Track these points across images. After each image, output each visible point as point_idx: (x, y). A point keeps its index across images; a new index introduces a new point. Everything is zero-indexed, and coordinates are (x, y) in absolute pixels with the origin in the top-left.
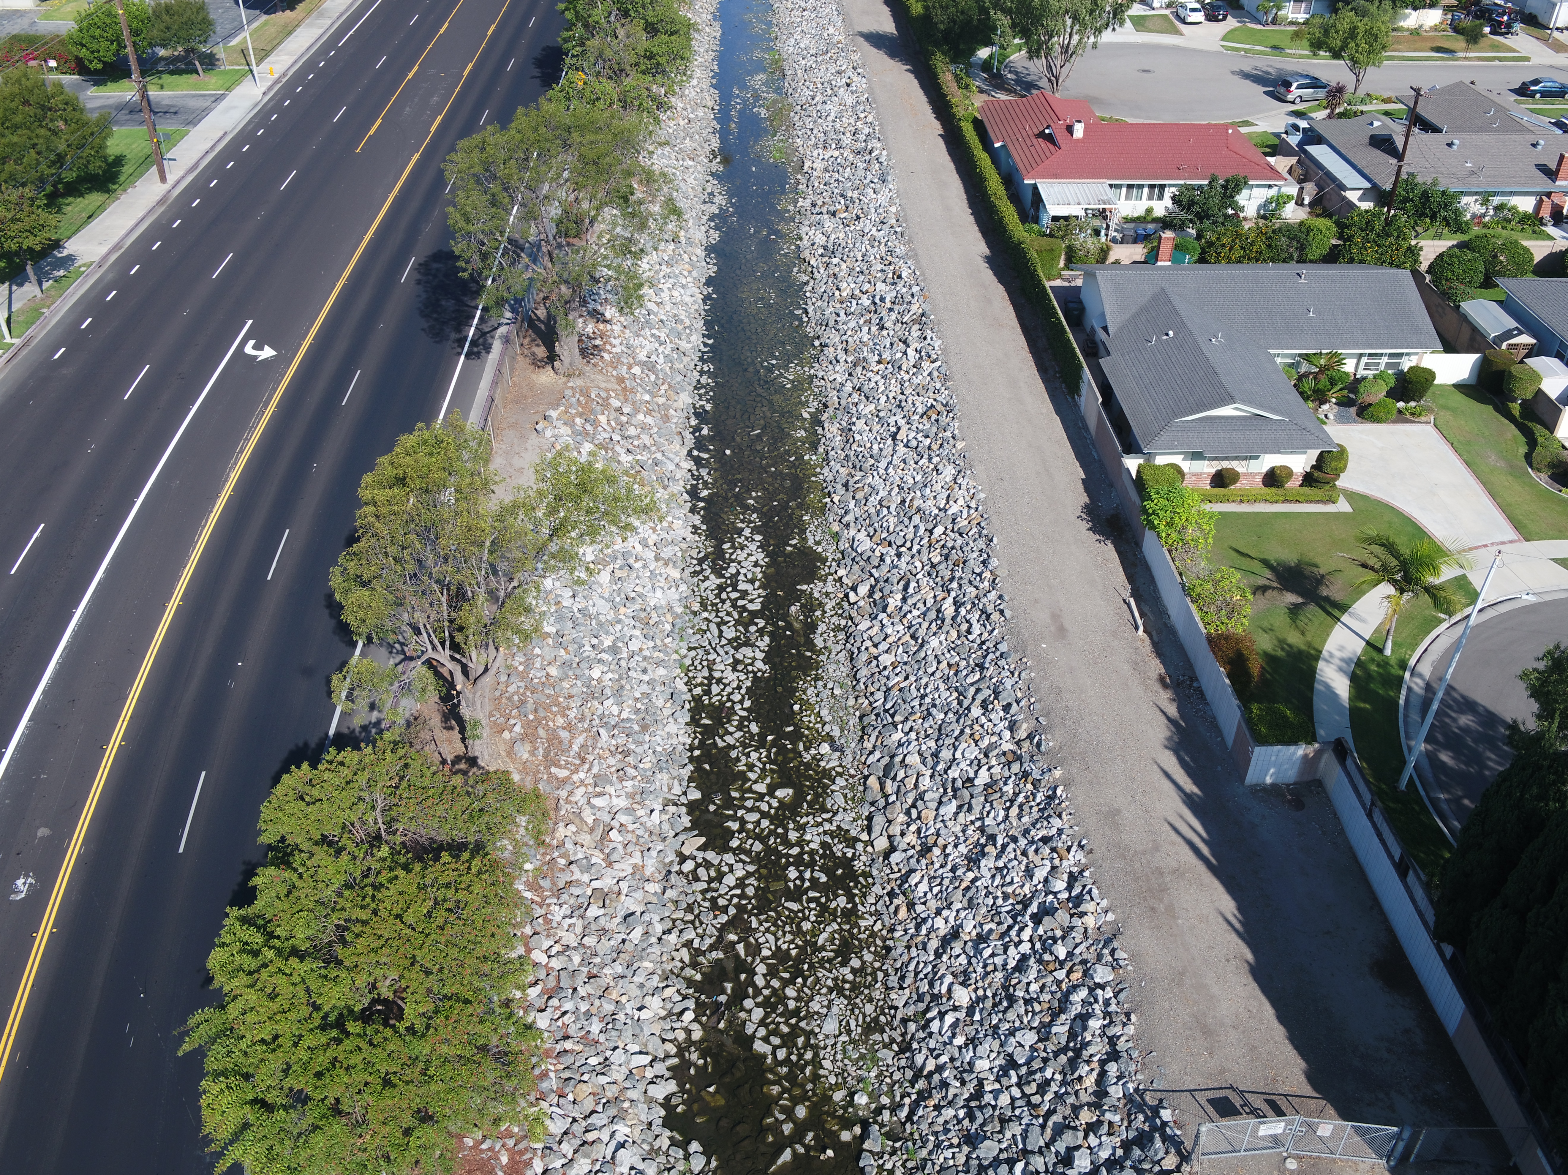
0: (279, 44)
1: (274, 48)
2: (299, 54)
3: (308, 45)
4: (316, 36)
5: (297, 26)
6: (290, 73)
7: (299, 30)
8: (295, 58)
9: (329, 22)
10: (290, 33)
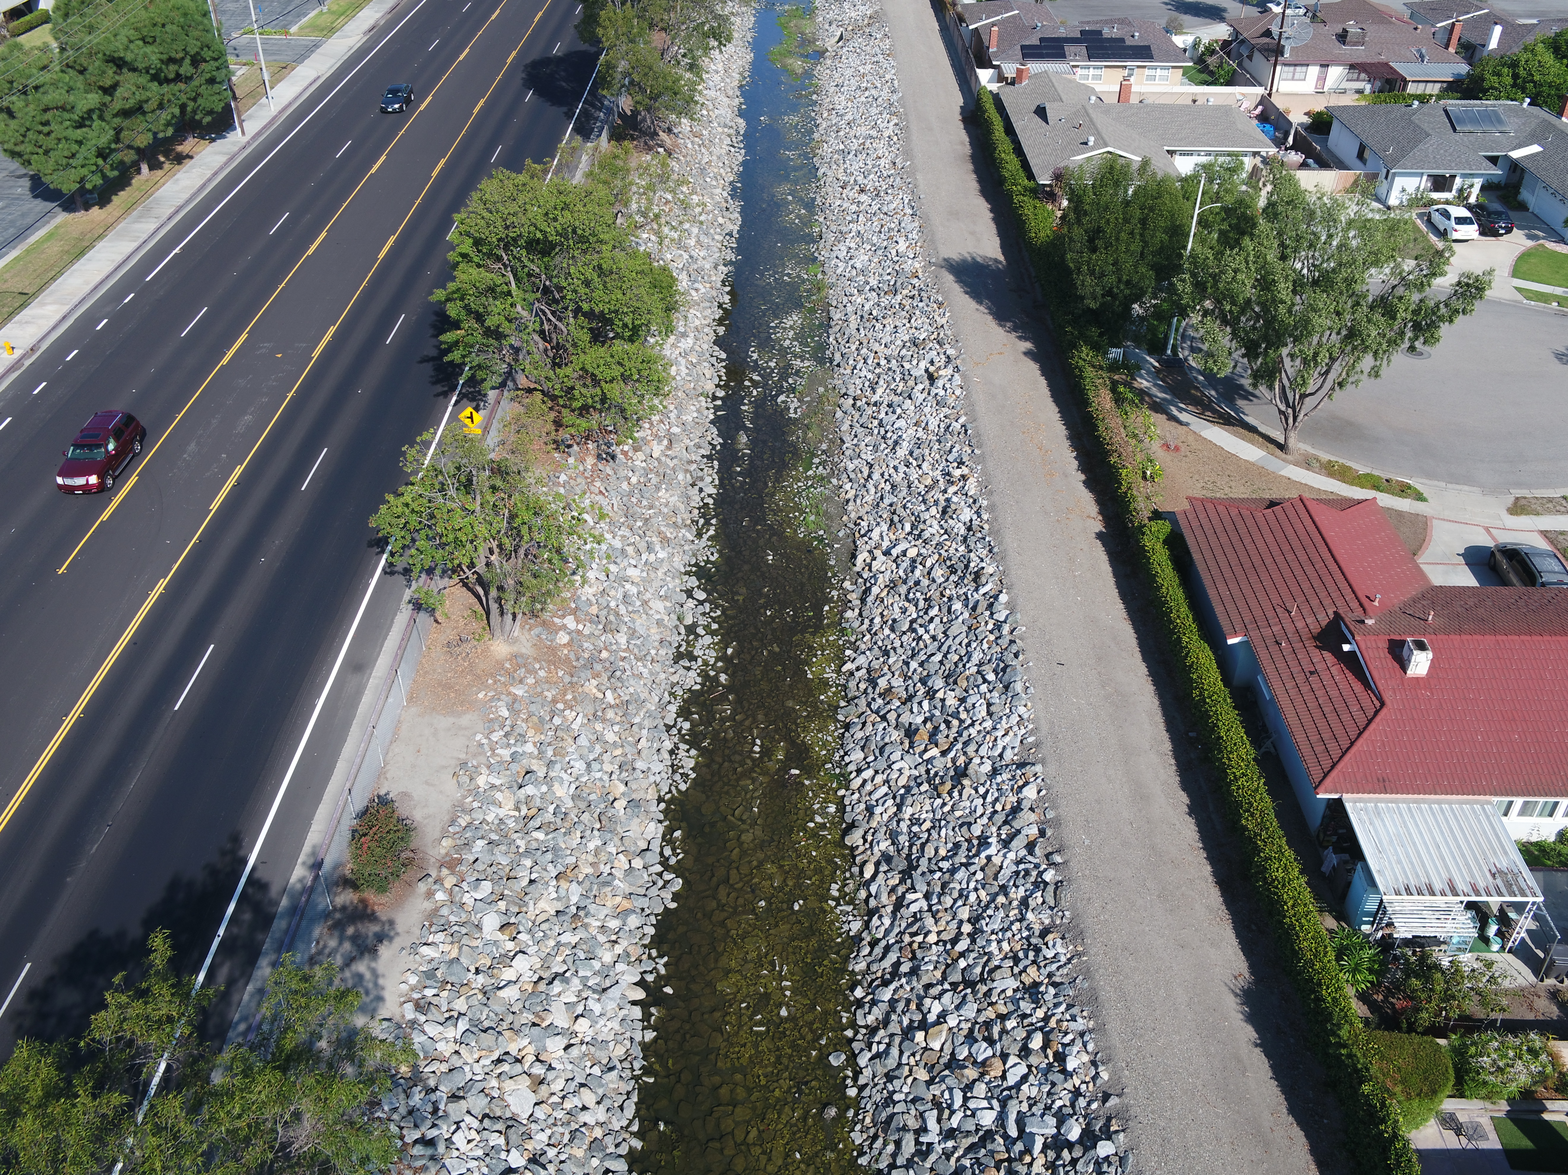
0: (54, 279)
1: (41, 289)
2: (76, 300)
3: (98, 279)
4: (120, 258)
5: (100, 237)
6: (44, 346)
7: (100, 245)
8: (65, 309)
9: (153, 227)
10: (82, 253)
